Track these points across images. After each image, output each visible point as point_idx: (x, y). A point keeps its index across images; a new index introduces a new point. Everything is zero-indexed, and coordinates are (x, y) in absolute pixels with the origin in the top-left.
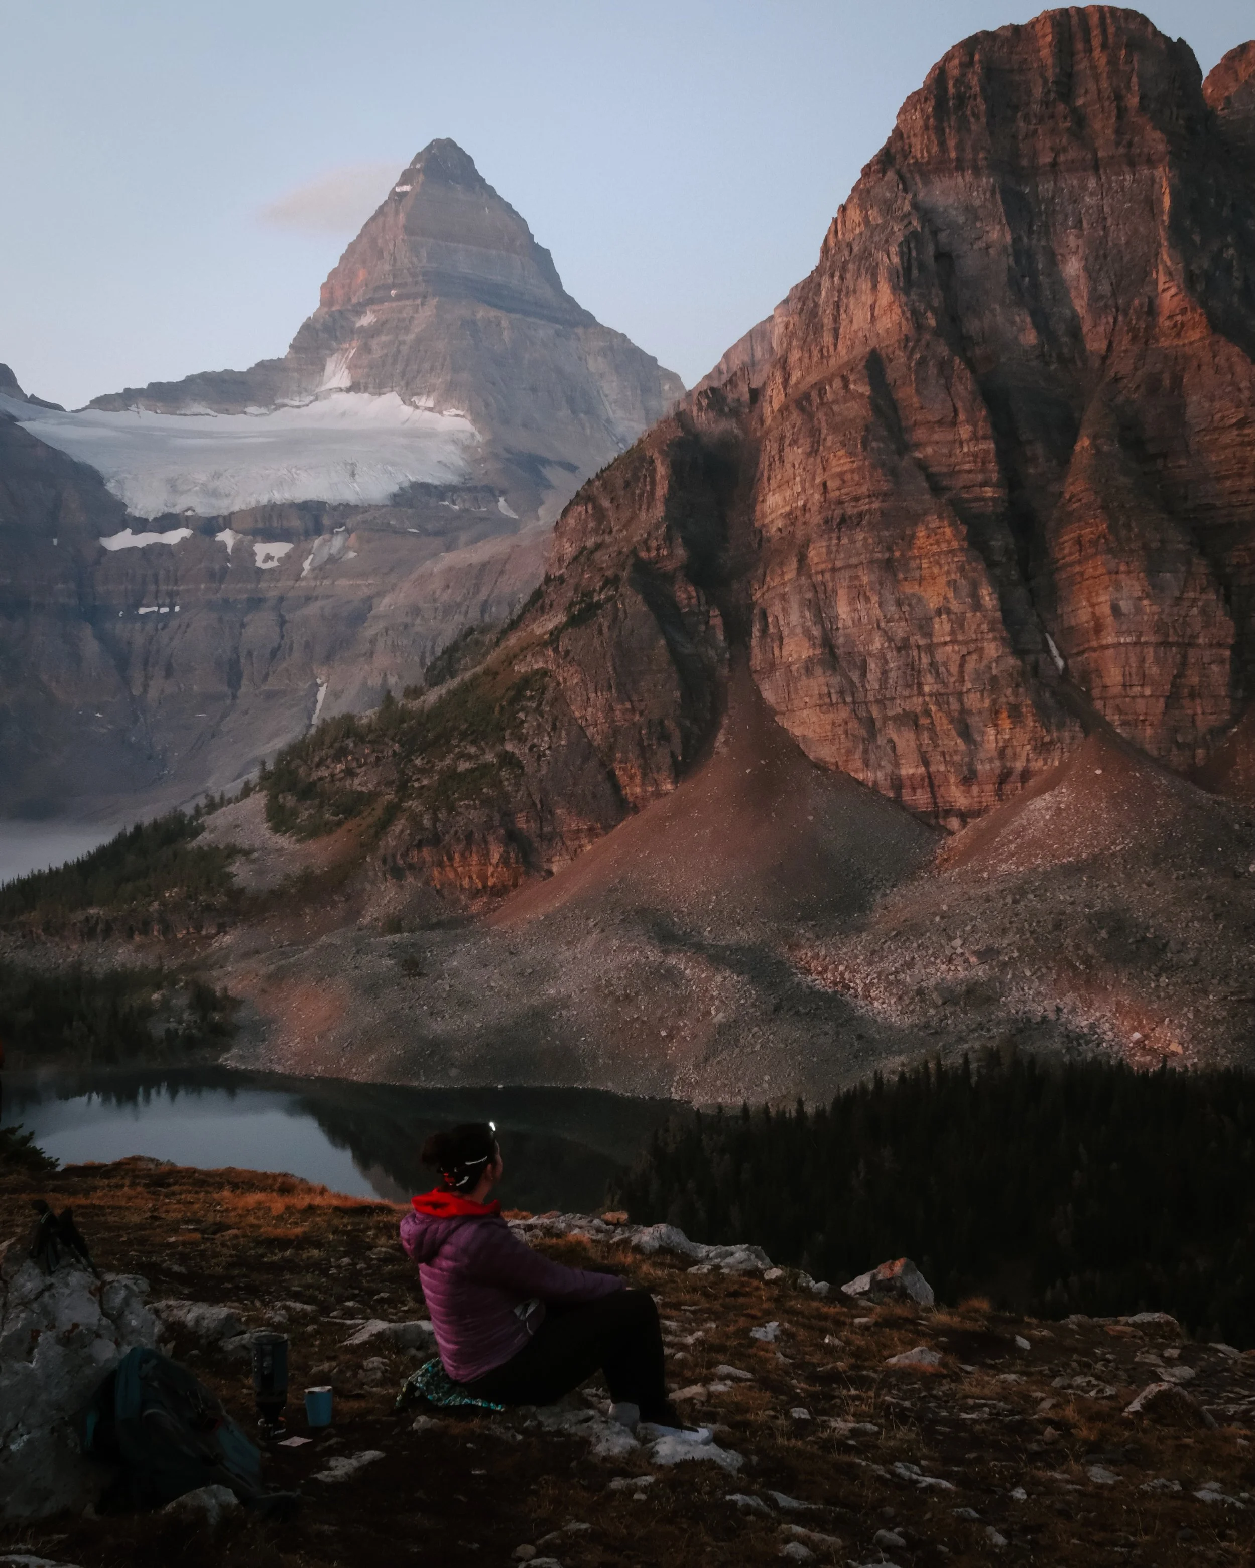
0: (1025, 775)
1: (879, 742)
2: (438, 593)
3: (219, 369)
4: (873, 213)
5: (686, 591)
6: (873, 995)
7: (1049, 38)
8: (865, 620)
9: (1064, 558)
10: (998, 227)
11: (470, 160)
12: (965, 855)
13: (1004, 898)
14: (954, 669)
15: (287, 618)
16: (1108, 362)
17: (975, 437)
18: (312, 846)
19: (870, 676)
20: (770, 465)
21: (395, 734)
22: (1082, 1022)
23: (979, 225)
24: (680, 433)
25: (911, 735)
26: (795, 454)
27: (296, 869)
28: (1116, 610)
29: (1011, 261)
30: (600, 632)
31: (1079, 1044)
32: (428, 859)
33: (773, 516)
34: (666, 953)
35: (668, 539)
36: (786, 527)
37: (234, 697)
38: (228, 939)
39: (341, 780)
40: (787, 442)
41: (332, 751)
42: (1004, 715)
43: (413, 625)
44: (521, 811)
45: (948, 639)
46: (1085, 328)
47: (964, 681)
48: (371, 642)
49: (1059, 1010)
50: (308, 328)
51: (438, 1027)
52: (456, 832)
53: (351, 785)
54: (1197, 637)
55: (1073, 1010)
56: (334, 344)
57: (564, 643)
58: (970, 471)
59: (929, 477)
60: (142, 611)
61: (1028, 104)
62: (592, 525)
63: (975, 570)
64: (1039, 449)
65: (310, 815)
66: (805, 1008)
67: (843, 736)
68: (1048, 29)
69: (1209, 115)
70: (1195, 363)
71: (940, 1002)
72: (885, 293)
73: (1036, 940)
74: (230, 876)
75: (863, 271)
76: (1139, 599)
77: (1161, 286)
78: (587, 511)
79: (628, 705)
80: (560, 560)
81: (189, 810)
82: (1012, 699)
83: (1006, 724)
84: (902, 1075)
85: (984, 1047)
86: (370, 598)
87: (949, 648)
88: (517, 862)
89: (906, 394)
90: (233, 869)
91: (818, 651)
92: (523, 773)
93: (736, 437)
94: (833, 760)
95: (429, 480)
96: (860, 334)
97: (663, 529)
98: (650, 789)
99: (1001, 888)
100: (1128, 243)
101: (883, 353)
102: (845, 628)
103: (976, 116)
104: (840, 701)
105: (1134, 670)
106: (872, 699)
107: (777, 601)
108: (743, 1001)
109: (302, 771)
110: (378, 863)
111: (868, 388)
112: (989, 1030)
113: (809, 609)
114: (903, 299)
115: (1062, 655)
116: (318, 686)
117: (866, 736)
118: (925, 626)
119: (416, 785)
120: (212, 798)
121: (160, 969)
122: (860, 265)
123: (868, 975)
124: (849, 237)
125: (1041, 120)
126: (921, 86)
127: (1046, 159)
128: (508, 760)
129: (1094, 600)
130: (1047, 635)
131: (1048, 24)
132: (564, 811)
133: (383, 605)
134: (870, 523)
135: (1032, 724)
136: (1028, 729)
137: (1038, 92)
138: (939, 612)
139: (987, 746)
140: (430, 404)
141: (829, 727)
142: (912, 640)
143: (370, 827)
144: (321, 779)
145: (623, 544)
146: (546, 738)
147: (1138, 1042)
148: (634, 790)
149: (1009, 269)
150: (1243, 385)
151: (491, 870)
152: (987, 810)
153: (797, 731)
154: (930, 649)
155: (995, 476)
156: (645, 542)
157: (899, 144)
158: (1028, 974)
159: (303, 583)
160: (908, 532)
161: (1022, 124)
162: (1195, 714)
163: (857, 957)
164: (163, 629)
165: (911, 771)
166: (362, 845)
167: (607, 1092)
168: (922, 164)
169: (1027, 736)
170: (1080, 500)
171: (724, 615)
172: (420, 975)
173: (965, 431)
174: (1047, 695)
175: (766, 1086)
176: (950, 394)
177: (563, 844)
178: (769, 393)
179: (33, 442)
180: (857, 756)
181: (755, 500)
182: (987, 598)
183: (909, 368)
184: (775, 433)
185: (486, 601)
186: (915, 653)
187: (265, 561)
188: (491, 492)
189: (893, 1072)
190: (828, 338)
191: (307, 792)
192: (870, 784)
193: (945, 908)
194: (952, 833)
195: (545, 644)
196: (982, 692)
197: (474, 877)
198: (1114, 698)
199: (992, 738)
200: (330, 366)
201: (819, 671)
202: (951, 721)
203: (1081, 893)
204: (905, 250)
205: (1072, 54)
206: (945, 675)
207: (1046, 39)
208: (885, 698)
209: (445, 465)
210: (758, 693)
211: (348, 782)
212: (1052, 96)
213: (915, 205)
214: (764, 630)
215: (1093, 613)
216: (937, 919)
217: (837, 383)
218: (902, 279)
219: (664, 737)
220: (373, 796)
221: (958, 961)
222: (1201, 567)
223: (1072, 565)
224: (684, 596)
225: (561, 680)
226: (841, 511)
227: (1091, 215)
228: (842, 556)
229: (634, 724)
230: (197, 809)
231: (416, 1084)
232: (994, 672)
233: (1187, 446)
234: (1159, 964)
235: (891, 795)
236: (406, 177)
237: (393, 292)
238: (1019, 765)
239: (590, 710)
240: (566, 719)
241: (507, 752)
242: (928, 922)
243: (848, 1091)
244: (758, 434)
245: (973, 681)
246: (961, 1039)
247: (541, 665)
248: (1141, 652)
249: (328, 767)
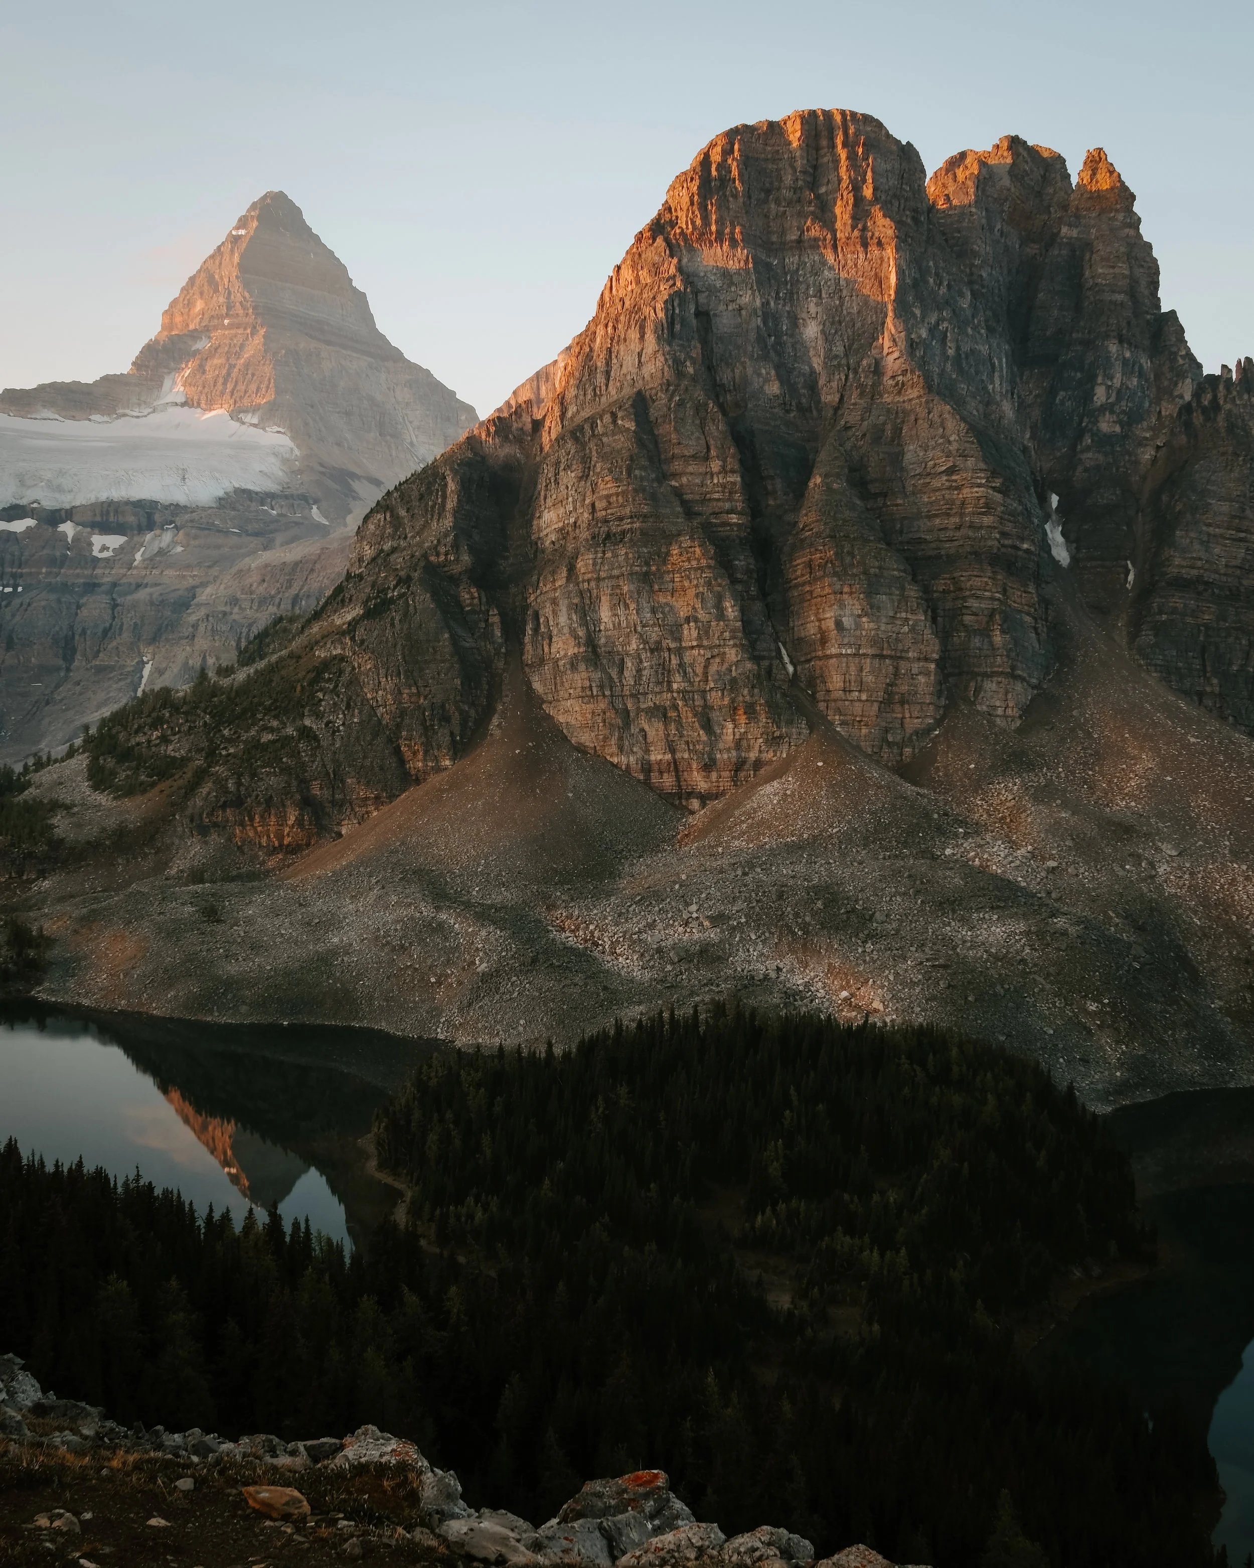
0: (758, 765)
1: (632, 731)
2: (255, 585)
4: (643, 274)
5: (470, 592)
6: (618, 951)
7: (798, 134)
8: (624, 625)
9: (796, 579)
10: (749, 292)
11: (298, 211)
12: (704, 832)
13: (735, 871)
14: (699, 670)
15: (119, 602)
16: (840, 412)
17: (724, 471)
18: (127, 803)
19: (627, 673)
20: (547, 485)
21: (207, 707)
22: (798, 981)
23: (733, 289)
24: (469, 454)
25: (661, 726)
26: (569, 478)
27: (111, 823)
28: (839, 625)
29: (760, 321)
30: (392, 625)
31: (795, 1000)
32: (231, 819)
33: (548, 530)
34: (438, 908)
35: (456, 546)
36: (558, 540)
37: (68, 670)
38: (46, 884)
39: (156, 745)
40: (562, 467)
41: (149, 720)
42: (741, 712)
43: (231, 614)
44: (316, 779)
45: (695, 643)
46: (821, 382)
47: (707, 681)
48: (193, 627)
49: (779, 969)
50: (149, 348)
51: (232, 969)
52: (258, 796)
53: (165, 751)
54: (907, 651)
55: (792, 971)
56: (172, 364)
57: (360, 633)
58: (718, 500)
59: (684, 503)
61: (779, 189)
62: (389, 531)
63: (720, 585)
64: (779, 484)
65: (128, 777)
66: (558, 961)
67: (601, 725)
68: (798, 126)
69: (932, 208)
70: (913, 418)
71: (676, 960)
72: (651, 343)
73: (761, 908)
74: (51, 827)
75: (633, 323)
76: (859, 616)
77: (886, 351)
78: (386, 519)
79: (414, 690)
80: (361, 560)
81: (18, 768)
82: (748, 698)
83: (742, 719)
84: (640, 1023)
85: (713, 1000)
86: (194, 588)
87: (695, 652)
88: (310, 824)
89: (666, 430)
90: (55, 821)
91: (582, 649)
92: (319, 746)
93: (518, 460)
94: (592, 745)
96: (629, 378)
97: (451, 539)
98: (430, 764)
99: (732, 861)
100: (859, 312)
101: (648, 394)
102: (606, 630)
103: (735, 196)
104: (599, 693)
105: (853, 678)
106: (628, 693)
107: (548, 605)
108: (504, 954)
109: (122, 736)
110: (186, 821)
111: (634, 424)
112: (718, 986)
113: (576, 612)
114: (667, 349)
115: (792, 662)
116: (144, 663)
117: (621, 725)
118: (675, 632)
119: (224, 752)
120: (40, 758)
122: (630, 318)
123: (615, 934)
124: (622, 293)
125: (789, 203)
126: (689, 168)
127: (793, 236)
128: (306, 733)
129: (822, 617)
130: (780, 644)
131: (798, 121)
132: (354, 780)
133: (206, 594)
134: (631, 540)
135: (764, 720)
136: (761, 724)
137: (788, 179)
138: (688, 620)
139: (724, 737)
140: (255, 421)
141: (589, 716)
142: (664, 645)
143: (180, 788)
144: (138, 744)
145: (415, 549)
146: (341, 716)
147: (845, 1000)
148: (416, 765)
149: (758, 327)
150: (952, 439)
151: (287, 830)
152: (723, 793)
153: (562, 719)
154: (680, 651)
155: (740, 506)
156: (435, 548)
157: (668, 216)
158: (753, 937)
159: (135, 571)
160: (664, 549)
161: (773, 206)
162: (903, 718)
163: (605, 918)
165: (659, 757)
166: (173, 804)
167: (381, 1030)
168: (686, 234)
169: (761, 730)
170: (812, 529)
171: (503, 615)
172: (218, 921)
173: (716, 465)
174: (778, 696)
175: (521, 1029)
176: (704, 433)
177: (352, 810)
178: (548, 424)
180: (613, 743)
181: (533, 515)
182: (730, 610)
183: (669, 409)
184: (552, 459)
185: (297, 596)
186: (666, 655)
187: (102, 550)
188: (307, 500)
189: (632, 1020)
190: (600, 380)
191: (125, 755)
192: (624, 767)
193: (684, 877)
194: (692, 813)
195: (343, 633)
196: (723, 690)
197: (272, 836)
198: (835, 701)
199: (730, 731)
200: (168, 382)
201: (582, 666)
202: (695, 716)
203: (801, 868)
204: (669, 307)
205: (818, 149)
206: (692, 674)
207: (795, 136)
208: (639, 693)
209: (266, 474)
210: (529, 684)
211: (163, 748)
212: (800, 183)
213: (680, 269)
214: (536, 629)
215: (820, 627)
216: (677, 887)
217: (607, 418)
218: (666, 332)
219: (446, 719)
220: (185, 761)
221: (694, 924)
222: (913, 591)
223: (804, 584)
224: (467, 596)
225: (356, 665)
226: (607, 529)
227: (829, 287)
228: (606, 567)
229: (419, 706)
230: (26, 767)
231: (209, 1019)
232: (734, 674)
233: (904, 488)
234: (866, 932)
235: (642, 777)
236: (242, 223)
237: (226, 322)
238: (753, 755)
239: (380, 692)
240: (359, 699)
241: (305, 727)
242: (668, 890)
243: (592, 1036)
244: (537, 459)
245: (715, 682)
246: (692, 994)
247: (339, 651)
248: (860, 663)
249: (145, 734)
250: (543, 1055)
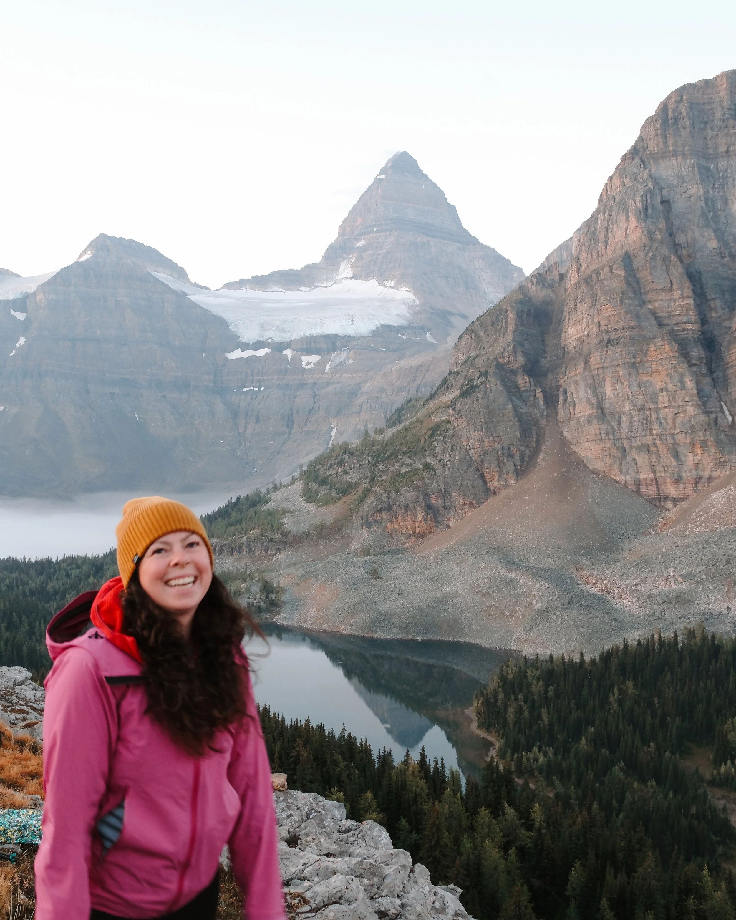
0: (710, 479)
1: (628, 460)
2: (395, 380)
3: (287, 269)
4: (627, 181)
5: (523, 379)
6: (623, 597)
7: (725, 85)
8: (621, 395)
9: (732, 362)
10: (696, 186)
11: (415, 162)
12: (676, 522)
13: (698, 546)
14: (670, 421)
15: (317, 393)
17: (682, 297)
18: (325, 509)
19: (623, 425)
20: (569, 313)
21: (369, 453)
23: (685, 185)
24: (522, 297)
25: (646, 457)
26: (583, 307)
27: (317, 521)
29: (703, 203)
30: (477, 400)
32: (385, 518)
33: (571, 339)
34: (509, 570)
35: (515, 352)
36: (578, 345)
37: (290, 433)
38: (281, 557)
39: (341, 476)
40: (579, 300)
41: (337, 461)
42: (698, 446)
43: (381, 398)
44: (433, 494)
45: (666, 405)
47: (675, 428)
48: (359, 406)
49: (729, 608)
50: (331, 247)
51: (387, 606)
52: (400, 504)
53: (346, 479)
56: (345, 256)
57: (458, 406)
58: (679, 315)
59: (656, 318)
60: (245, 389)
61: (713, 121)
62: (474, 345)
63: (682, 368)
64: (718, 303)
65: (325, 494)
66: (585, 602)
67: (608, 457)
68: (724, 81)
71: (661, 602)
72: (633, 221)
73: (716, 570)
74: (283, 524)
75: (621, 211)
78: (471, 337)
79: (491, 439)
80: (457, 363)
81: (264, 491)
82: (702, 438)
83: (699, 451)
84: (639, 643)
85: (686, 628)
86: (359, 383)
87: (667, 410)
88: (431, 520)
89: (644, 274)
90: (284, 520)
91: (595, 411)
92: (435, 474)
93: (551, 299)
94: (602, 470)
95: (391, 324)
96: (619, 244)
97: (511, 348)
98: (502, 483)
99: (696, 540)
101: (632, 253)
102: (610, 399)
103: (684, 128)
104: (606, 437)
106: (624, 437)
107: (572, 385)
108: (551, 598)
109: (321, 471)
110: (359, 520)
111: (623, 272)
112: (689, 619)
113: (590, 389)
114: (644, 224)
115: (731, 414)
116: (332, 428)
117: (620, 457)
118: (654, 397)
119: (380, 479)
120: (276, 484)
121: (246, 571)
122: (619, 207)
123: (620, 586)
124: (614, 193)
125: (720, 129)
126: (654, 113)
127: (723, 149)
128: (428, 467)
130: (723, 404)
131: (724, 78)
132: (457, 494)
133: (366, 387)
134: (624, 343)
135: (714, 451)
136: (711, 454)
137: (719, 114)
138: (662, 390)
139: (688, 463)
140: (393, 285)
141: (600, 452)
142: (647, 406)
143: (355, 500)
144: (330, 475)
145: (489, 355)
146: (448, 456)
148: (494, 484)
149: (702, 207)
151: (417, 524)
152: (688, 498)
153: (583, 454)
154: (657, 410)
155: (693, 318)
156: (502, 353)
157: (642, 144)
158: (711, 588)
159: (326, 376)
160: (645, 347)
161: (709, 131)
163: (614, 576)
164: (255, 398)
165: (646, 476)
166: (351, 510)
167: (476, 644)
168: (654, 154)
169: (712, 458)
171: (544, 392)
172: (378, 578)
173: (677, 294)
174: (723, 436)
175: (563, 644)
176: (668, 275)
177: (456, 511)
178: (570, 275)
179: (195, 305)
180: (615, 468)
181: (561, 331)
182: (689, 383)
183: (646, 261)
184: (572, 296)
185: (419, 385)
186: (648, 412)
187: (307, 364)
188: (424, 329)
189: (634, 640)
190: (601, 246)
191: (323, 482)
192: (623, 483)
193: (664, 550)
194: (668, 510)
195: (448, 407)
196: (686, 433)
197: (409, 528)
199: (691, 458)
200: (342, 266)
201: (595, 421)
202: (668, 450)
204: (645, 199)
206: (665, 424)
207: (723, 86)
208: (631, 437)
209: (399, 316)
210: (562, 435)
211: (345, 477)
212: (727, 116)
213: (650, 176)
214: (565, 400)
216: (660, 556)
217: (607, 269)
218: (642, 214)
219: (511, 456)
220: (357, 484)
221: (672, 580)
224: (522, 382)
225: (456, 426)
226: (608, 337)
228: (609, 360)
229: (495, 449)
230: (268, 490)
231: (375, 636)
232: (692, 423)
235: (634, 489)
236: (383, 171)
237: (375, 229)
238: (706, 474)
239: (471, 441)
240: (458, 445)
241: (427, 463)
242: (654, 558)
243: (609, 650)
244: (563, 297)
245: (680, 428)
246: (672, 623)
247: (446, 417)
249: (334, 469)
250: (578, 661)
